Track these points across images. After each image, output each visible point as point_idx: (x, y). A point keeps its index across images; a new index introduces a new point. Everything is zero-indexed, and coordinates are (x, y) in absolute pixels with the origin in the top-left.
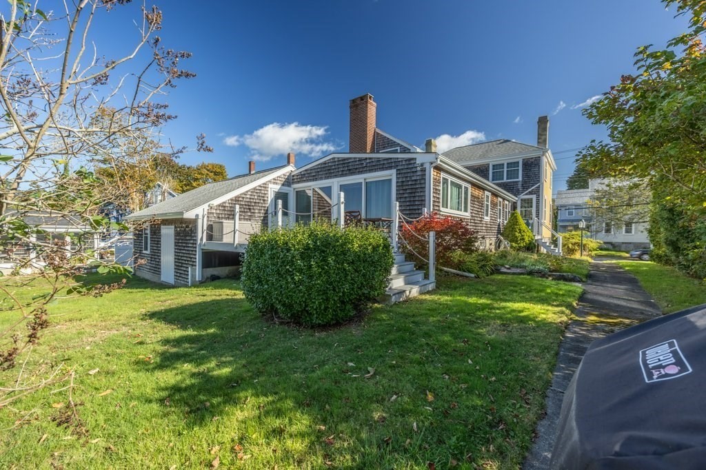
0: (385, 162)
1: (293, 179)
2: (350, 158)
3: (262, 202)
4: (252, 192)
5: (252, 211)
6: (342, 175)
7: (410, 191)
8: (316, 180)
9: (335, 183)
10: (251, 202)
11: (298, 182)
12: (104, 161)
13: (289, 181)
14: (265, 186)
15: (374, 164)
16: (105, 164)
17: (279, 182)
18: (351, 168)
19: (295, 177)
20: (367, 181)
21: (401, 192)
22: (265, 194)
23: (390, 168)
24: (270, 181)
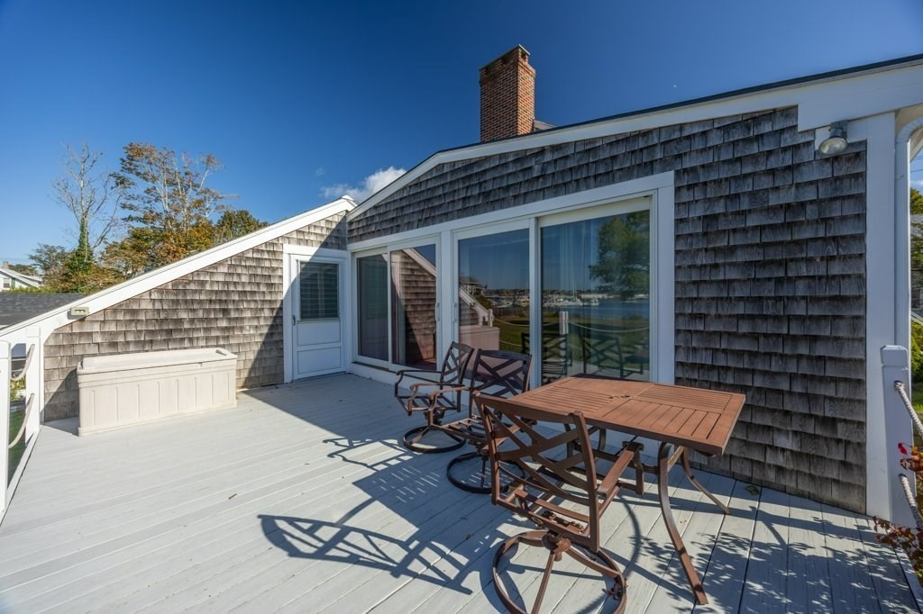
0: (621, 150)
1: (351, 231)
2: (487, 159)
3: (263, 289)
4: (230, 266)
5: (233, 315)
6: (465, 212)
7: (757, 256)
8: (397, 229)
9: (447, 235)
10: (228, 293)
11: (361, 238)
12: (144, 220)
13: (340, 236)
14: (272, 249)
15: (571, 164)
16: (145, 222)
17: (313, 238)
18: (489, 187)
19: (354, 227)
20: (546, 223)
21: (702, 260)
22: (274, 269)
23: (647, 168)
24: (287, 238)
